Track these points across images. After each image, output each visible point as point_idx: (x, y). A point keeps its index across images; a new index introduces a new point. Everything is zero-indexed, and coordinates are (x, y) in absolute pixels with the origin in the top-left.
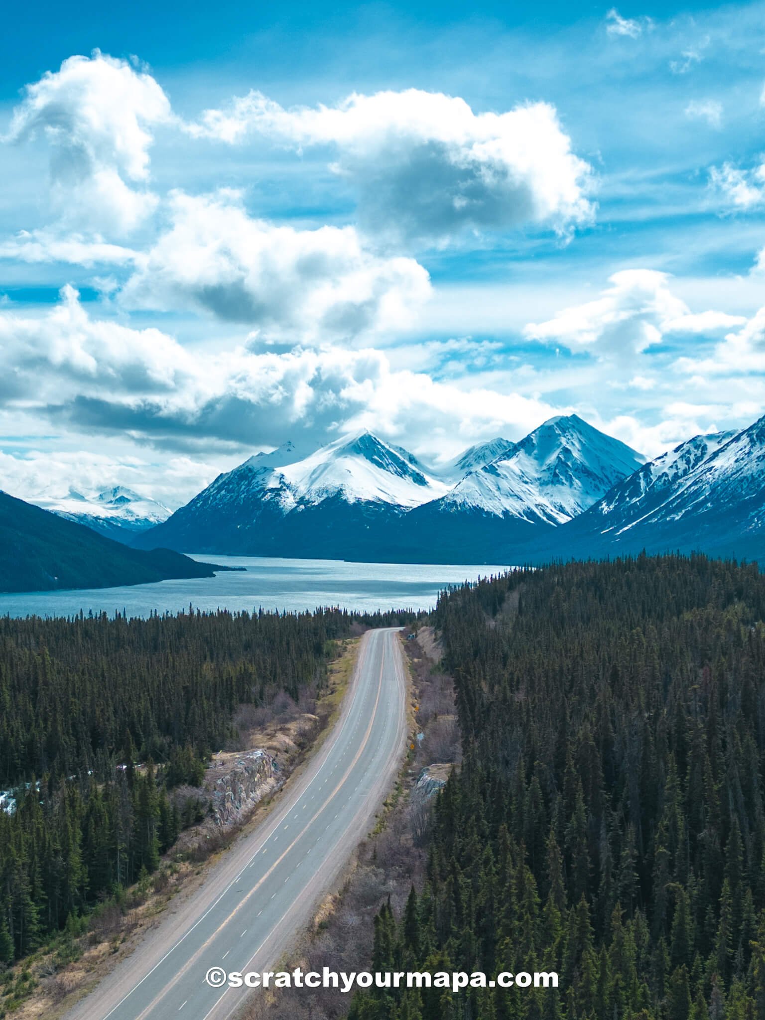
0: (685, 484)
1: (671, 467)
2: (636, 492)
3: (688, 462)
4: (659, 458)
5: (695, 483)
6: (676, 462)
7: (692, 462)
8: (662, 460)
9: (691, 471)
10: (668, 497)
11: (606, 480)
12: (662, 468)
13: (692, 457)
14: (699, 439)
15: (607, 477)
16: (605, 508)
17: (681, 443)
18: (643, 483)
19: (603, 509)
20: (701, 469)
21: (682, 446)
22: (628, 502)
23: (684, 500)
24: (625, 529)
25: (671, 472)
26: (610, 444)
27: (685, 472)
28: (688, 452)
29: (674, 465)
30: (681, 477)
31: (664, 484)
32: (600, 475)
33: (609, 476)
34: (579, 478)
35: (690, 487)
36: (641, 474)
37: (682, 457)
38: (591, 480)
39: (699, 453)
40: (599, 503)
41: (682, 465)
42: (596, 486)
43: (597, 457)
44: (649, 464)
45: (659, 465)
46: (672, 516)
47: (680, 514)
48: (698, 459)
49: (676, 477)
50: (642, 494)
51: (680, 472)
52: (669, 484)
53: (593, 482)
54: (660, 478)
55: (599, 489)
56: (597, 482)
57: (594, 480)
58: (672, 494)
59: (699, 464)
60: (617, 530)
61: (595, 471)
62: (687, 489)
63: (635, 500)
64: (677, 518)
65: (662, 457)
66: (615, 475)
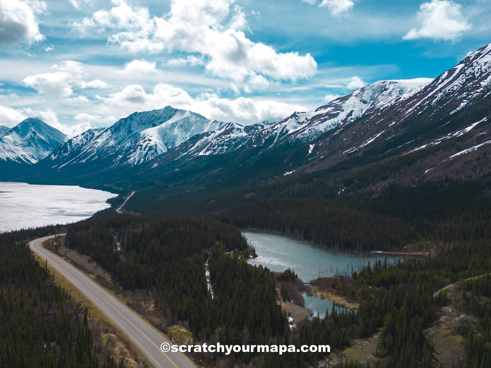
0: (86, 148)
1: (80, 141)
2: (66, 151)
3: (87, 139)
4: (75, 137)
5: (91, 148)
6: (82, 139)
7: (89, 139)
8: (76, 138)
9: (88, 143)
10: (80, 153)
11: (51, 145)
12: (77, 142)
13: (89, 138)
14: (91, 130)
15: (52, 144)
16: (53, 157)
17: (84, 132)
18: (69, 148)
19: (52, 158)
20: (92, 142)
21: (84, 133)
22: (63, 155)
23: (86, 155)
24: (62, 166)
25: (80, 143)
26: (53, 130)
27: (86, 143)
28: (87, 135)
29: (81, 141)
30: (85, 145)
31: (78, 148)
32: (49, 143)
33: (53, 143)
34: (40, 144)
35: (88, 149)
36: (68, 144)
37: (84, 137)
38: (45, 145)
39: (91, 136)
40: (50, 155)
41: (85, 141)
42: (47, 148)
43: (47, 136)
44: (71, 140)
45: (75, 140)
46: (82, 161)
47: (85, 160)
48: (91, 138)
49: (83, 145)
50: (68, 151)
51: (84, 143)
52: (80, 148)
53: (46, 146)
54: (76, 145)
55: (49, 149)
56: (48, 146)
57: (46, 145)
58: (81, 152)
59: (92, 140)
60: (59, 166)
61: (47, 142)
62: (87, 150)
63: (66, 154)
64: (84, 162)
65: (76, 137)
66: (55, 143)
